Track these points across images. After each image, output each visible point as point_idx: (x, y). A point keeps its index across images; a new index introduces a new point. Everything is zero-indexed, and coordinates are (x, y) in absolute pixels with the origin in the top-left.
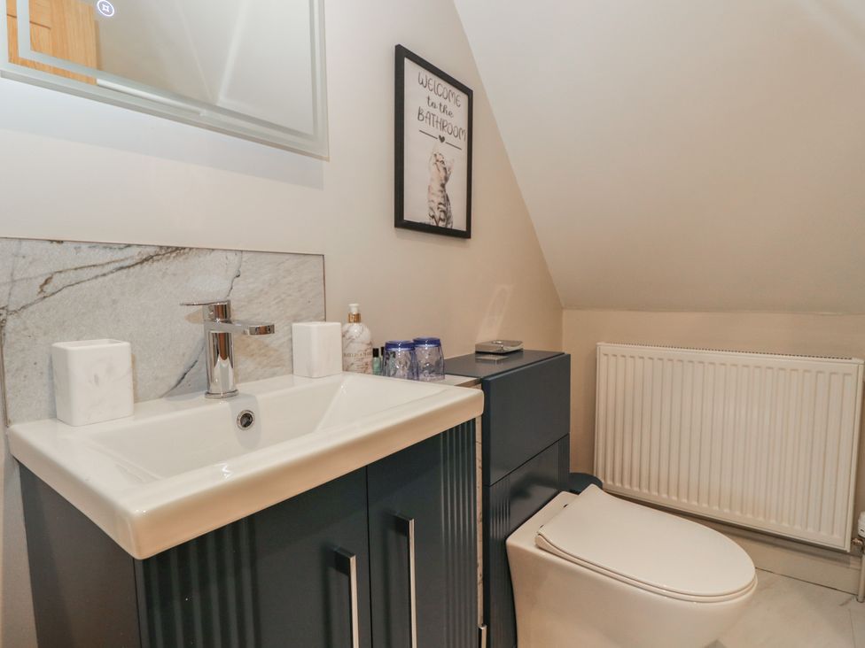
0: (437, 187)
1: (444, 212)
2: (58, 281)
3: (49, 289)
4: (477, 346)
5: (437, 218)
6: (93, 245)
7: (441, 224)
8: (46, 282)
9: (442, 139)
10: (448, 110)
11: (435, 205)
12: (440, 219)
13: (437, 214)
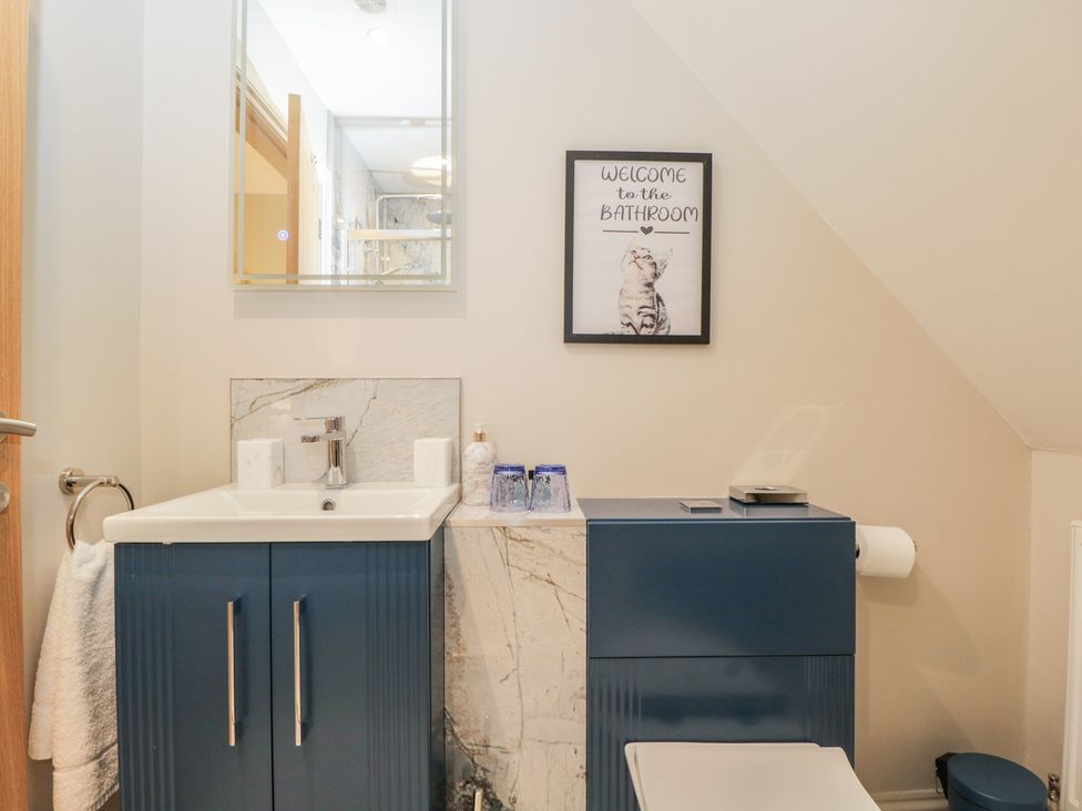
0: (636, 288)
1: (652, 316)
2: (258, 403)
3: (254, 407)
4: (732, 489)
5: (637, 325)
6: (278, 380)
7: (644, 332)
8: (253, 403)
9: (647, 231)
10: (659, 194)
11: (633, 312)
12: (643, 325)
13: (637, 321)
